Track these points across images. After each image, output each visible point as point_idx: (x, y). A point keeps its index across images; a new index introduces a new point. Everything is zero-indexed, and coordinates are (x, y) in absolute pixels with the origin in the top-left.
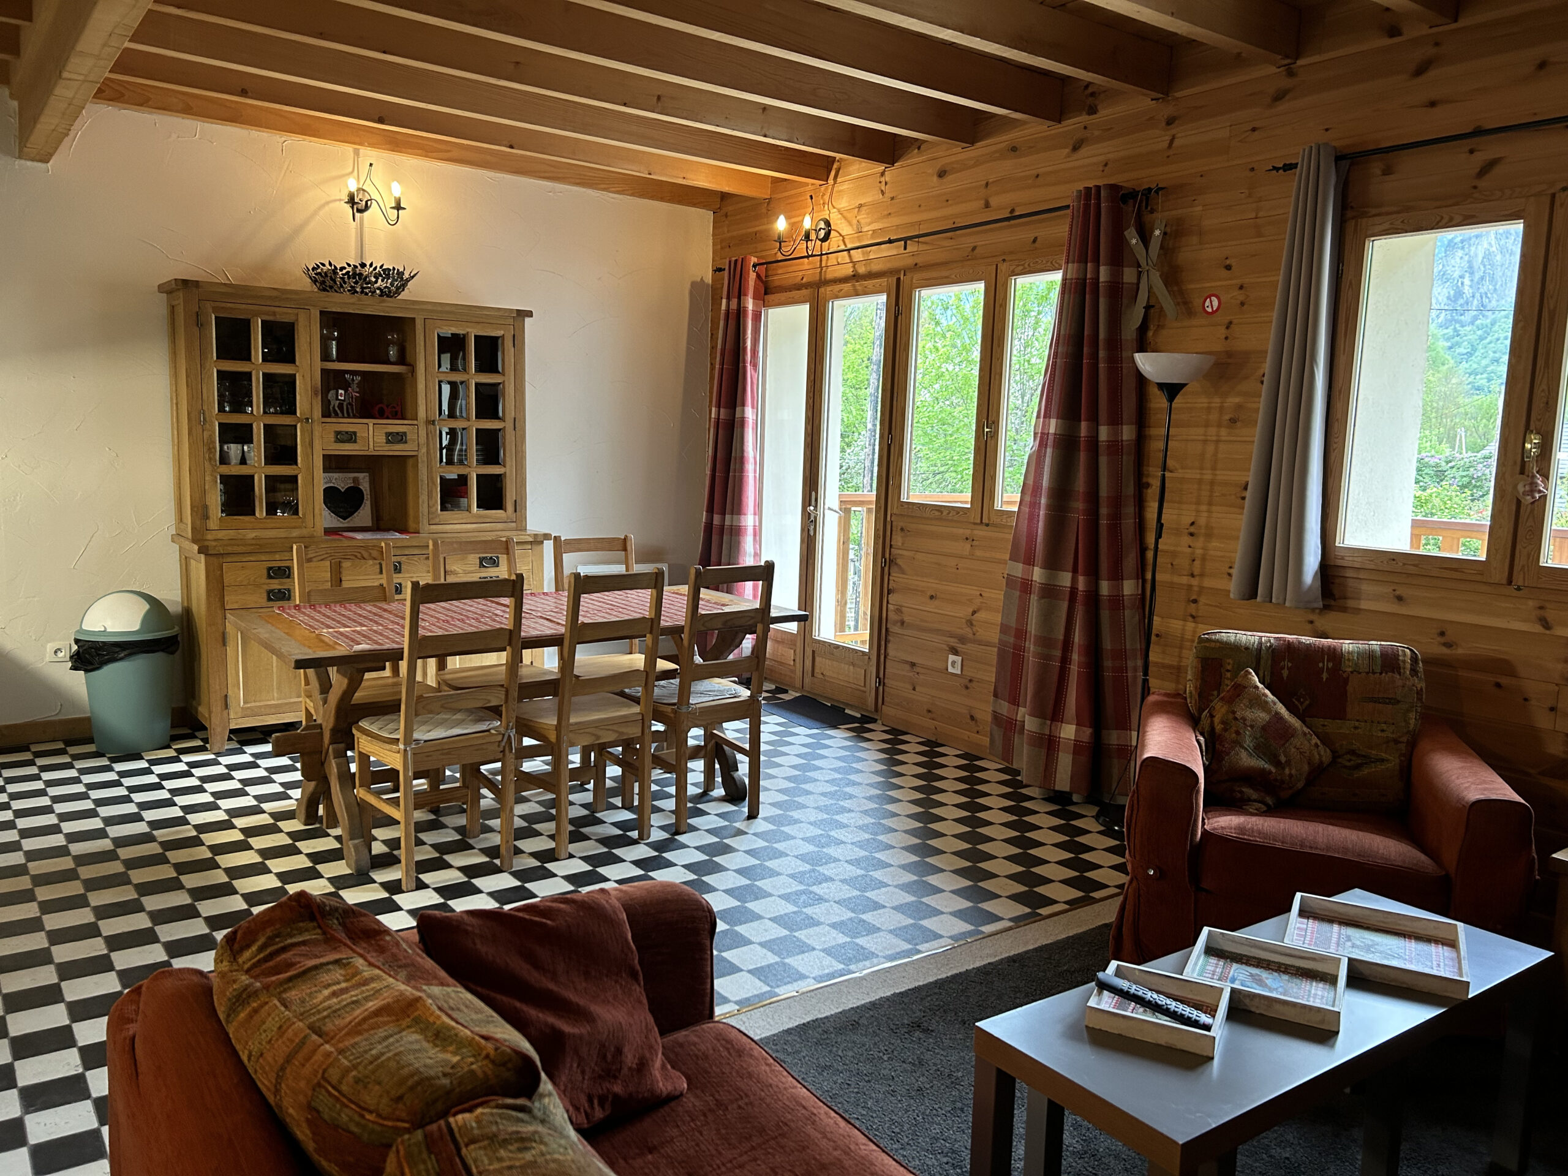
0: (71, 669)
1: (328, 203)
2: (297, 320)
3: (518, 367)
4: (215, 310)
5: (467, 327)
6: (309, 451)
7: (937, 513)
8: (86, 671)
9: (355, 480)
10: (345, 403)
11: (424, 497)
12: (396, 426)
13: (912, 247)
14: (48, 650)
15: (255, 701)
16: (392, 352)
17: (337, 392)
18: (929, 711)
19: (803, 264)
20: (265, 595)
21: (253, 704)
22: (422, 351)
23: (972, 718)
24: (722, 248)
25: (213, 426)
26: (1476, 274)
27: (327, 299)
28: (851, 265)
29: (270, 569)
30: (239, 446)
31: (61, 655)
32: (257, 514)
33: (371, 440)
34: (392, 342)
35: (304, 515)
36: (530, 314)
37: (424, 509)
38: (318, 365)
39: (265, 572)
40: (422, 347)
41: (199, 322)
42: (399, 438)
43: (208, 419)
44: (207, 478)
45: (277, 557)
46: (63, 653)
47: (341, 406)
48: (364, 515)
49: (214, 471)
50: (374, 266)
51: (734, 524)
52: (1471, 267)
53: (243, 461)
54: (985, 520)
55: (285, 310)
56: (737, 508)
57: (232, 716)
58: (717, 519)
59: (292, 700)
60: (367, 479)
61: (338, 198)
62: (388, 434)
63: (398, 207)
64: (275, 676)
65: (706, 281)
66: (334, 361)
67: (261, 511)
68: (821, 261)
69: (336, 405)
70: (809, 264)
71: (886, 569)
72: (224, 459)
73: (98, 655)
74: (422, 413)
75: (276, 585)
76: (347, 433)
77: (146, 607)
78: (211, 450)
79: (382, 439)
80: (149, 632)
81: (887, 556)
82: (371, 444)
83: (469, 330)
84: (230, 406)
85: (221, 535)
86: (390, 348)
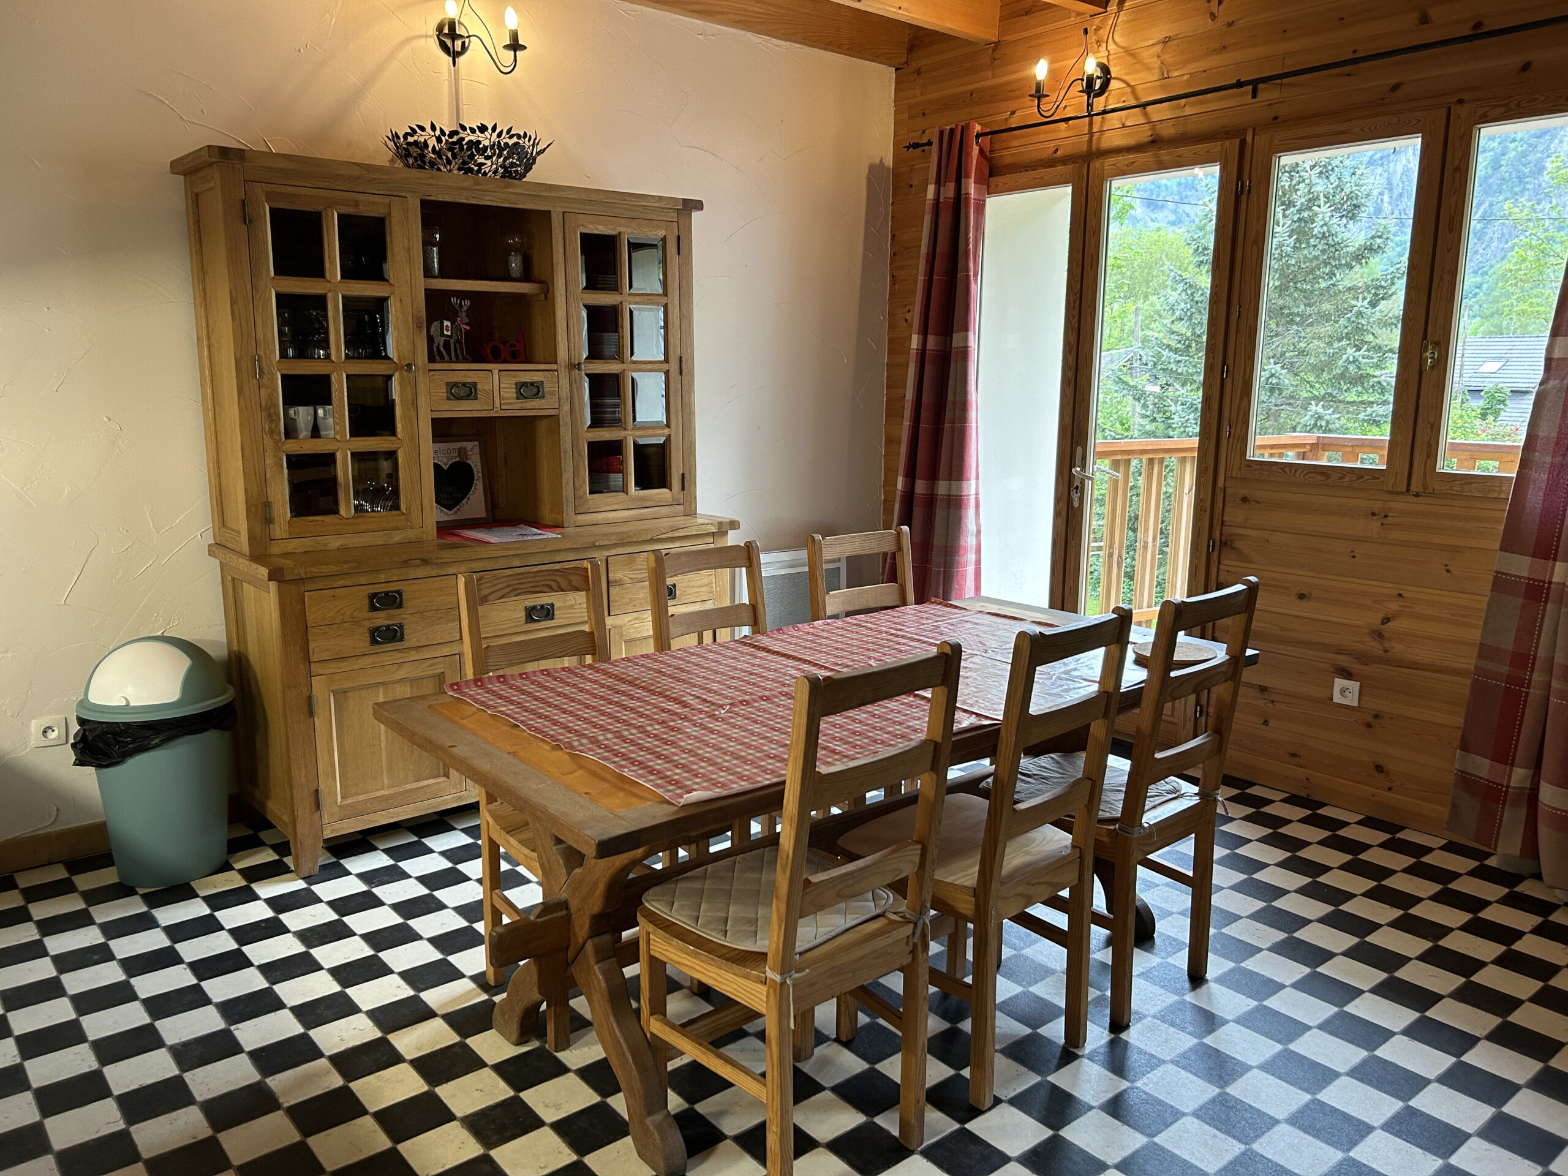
0: (75, 764)
1: (409, 40)
2: (389, 214)
3: (684, 283)
4: (269, 197)
5: (620, 225)
6: (413, 413)
7: (1319, 478)
8: (99, 766)
9: (462, 452)
10: (452, 341)
11: (567, 476)
12: (529, 373)
13: (1267, 94)
14: (33, 730)
15: (357, 794)
16: (515, 264)
17: (442, 324)
18: (1294, 755)
19: (1058, 131)
20: (367, 636)
21: (354, 799)
22: (562, 261)
23: (1379, 768)
24: (910, 118)
25: (273, 380)
26: (1395, 190)
27: (430, 181)
28: (1147, 127)
29: (372, 596)
30: (311, 409)
31: (52, 735)
32: (342, 511)
33: (496, 394)
34: (511, 248)
35: (409, 509)
36: (698, 205)
37: (568, 492)
38: (421, 284)
39: (366, 602)
40: (561, 256)
41: (246, 216)
42: (530, 390)
43: (266, 370)
44: (268, 462)
45: (382, 577)
46: (56, 733)
47: (447, 344)
48: (475, 503)
49: (277, 449)
50: (498, 131)
51: (953, 493)
52: (1390, 183)
53: (315, 432)
54: (1414, 488)
55: (372, 198)
56: (957, 471)
57: (326, 820)
58: (920, 487)
59: (409, 787)
60: (477, 450)
61: (424, 33)
62: (520, 386)
63: (515, 46)
64: (384, 754)
65: (886, 164)
66: (436, 277)
67: (347, 504)
68: (1091, 124)
69: (441, 344)
70: (1067, 130)
71: (1215, 555)
72: (291, 432)
73: (118, 742)
74: (562, 354)
75: (381, 619)
76: (464, 385)
77: (184, 663)
78: (272, 417)
79: (510, 393)
80: (198, 703)
81: (1217, 536)
82: (497, 400)
83: (621, 229)
84: (294, 349)
85: (293, 546)
86: (512, 258)
